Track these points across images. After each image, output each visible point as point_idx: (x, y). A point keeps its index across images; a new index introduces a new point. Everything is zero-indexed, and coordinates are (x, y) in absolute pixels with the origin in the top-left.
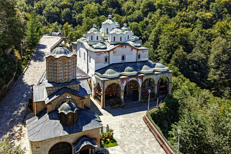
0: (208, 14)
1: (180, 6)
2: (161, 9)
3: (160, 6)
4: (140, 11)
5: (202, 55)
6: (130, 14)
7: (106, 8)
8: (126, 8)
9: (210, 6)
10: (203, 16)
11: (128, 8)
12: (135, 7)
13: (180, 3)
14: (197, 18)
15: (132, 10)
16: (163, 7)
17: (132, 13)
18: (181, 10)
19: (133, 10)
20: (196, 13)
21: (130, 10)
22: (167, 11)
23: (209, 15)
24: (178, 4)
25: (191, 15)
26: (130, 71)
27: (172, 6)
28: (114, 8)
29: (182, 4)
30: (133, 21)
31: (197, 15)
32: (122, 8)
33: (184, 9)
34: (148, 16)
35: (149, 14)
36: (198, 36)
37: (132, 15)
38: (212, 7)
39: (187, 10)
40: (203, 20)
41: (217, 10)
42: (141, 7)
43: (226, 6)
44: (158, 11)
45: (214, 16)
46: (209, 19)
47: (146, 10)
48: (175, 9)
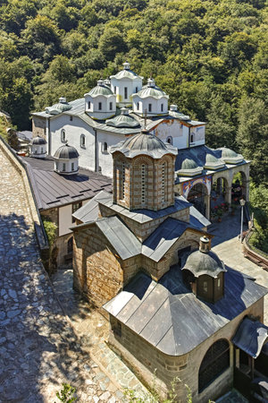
0: (217, 59)
1: (170, 44)
2: (138, 48)
3: (136, 43)
4: (99, 50)
5: (226, 126)
6: (80, 55)
7: (31, 42)
8: (70, 45)
9: (218, 47)
10: (211, 62)
11: (76, 45)
12: (87, 43)
13: (170, 40)
14: (200, 66)
15: (83, 48)
16: (142, 46)
17: (84, 54)
18: (172, 52)
19: (86, 48)
20: (198, 57)
21: (80, 49)
22: (148, 52)
23: (218, 61)
24: (167, 42)
25: (191, 60)
26: (193, 168)
27: (156, 44)
28: (47, 44)
29: (174, 42)
30: (87, 68)
31: (200, 61)
32: (64, 44)
33: (178, 49)
34: (116, 60)
35: (118, 56)
36: (210, 95)
37: (83, 56)
38: (222, 48)
39: (183, 52)
40: (211, 69)
41: (230, 54)
42: (101, 44)
43: (241, 48)
44: (134, 51)
45: (227, 62)
46: (220, 68)
47: (110, 48)
48: (162, 49)
